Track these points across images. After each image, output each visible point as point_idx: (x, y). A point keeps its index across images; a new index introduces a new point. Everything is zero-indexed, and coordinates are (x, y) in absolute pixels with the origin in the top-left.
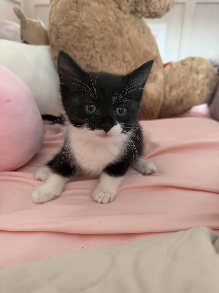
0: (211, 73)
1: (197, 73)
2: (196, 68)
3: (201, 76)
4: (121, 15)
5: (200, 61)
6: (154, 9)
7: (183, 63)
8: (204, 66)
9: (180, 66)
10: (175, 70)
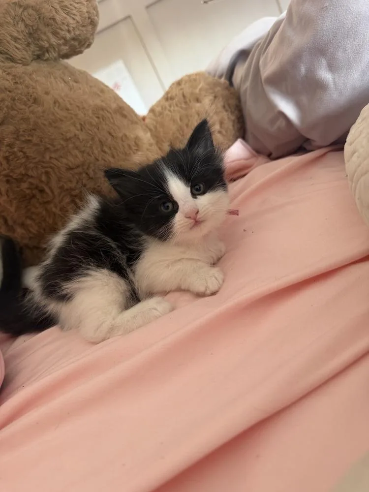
0: (218, 89)
1: (198, 100)
2: (192, 94)
3: (207, 101)
4: (19, 69)
5: (192, 80)
6: (69, 31)
7: (168, 97)
8: (202, 85)
9: (167, 104)
10: (161, 114)
